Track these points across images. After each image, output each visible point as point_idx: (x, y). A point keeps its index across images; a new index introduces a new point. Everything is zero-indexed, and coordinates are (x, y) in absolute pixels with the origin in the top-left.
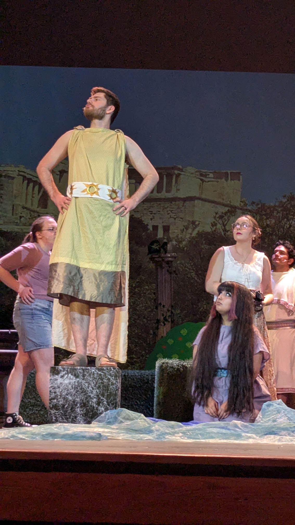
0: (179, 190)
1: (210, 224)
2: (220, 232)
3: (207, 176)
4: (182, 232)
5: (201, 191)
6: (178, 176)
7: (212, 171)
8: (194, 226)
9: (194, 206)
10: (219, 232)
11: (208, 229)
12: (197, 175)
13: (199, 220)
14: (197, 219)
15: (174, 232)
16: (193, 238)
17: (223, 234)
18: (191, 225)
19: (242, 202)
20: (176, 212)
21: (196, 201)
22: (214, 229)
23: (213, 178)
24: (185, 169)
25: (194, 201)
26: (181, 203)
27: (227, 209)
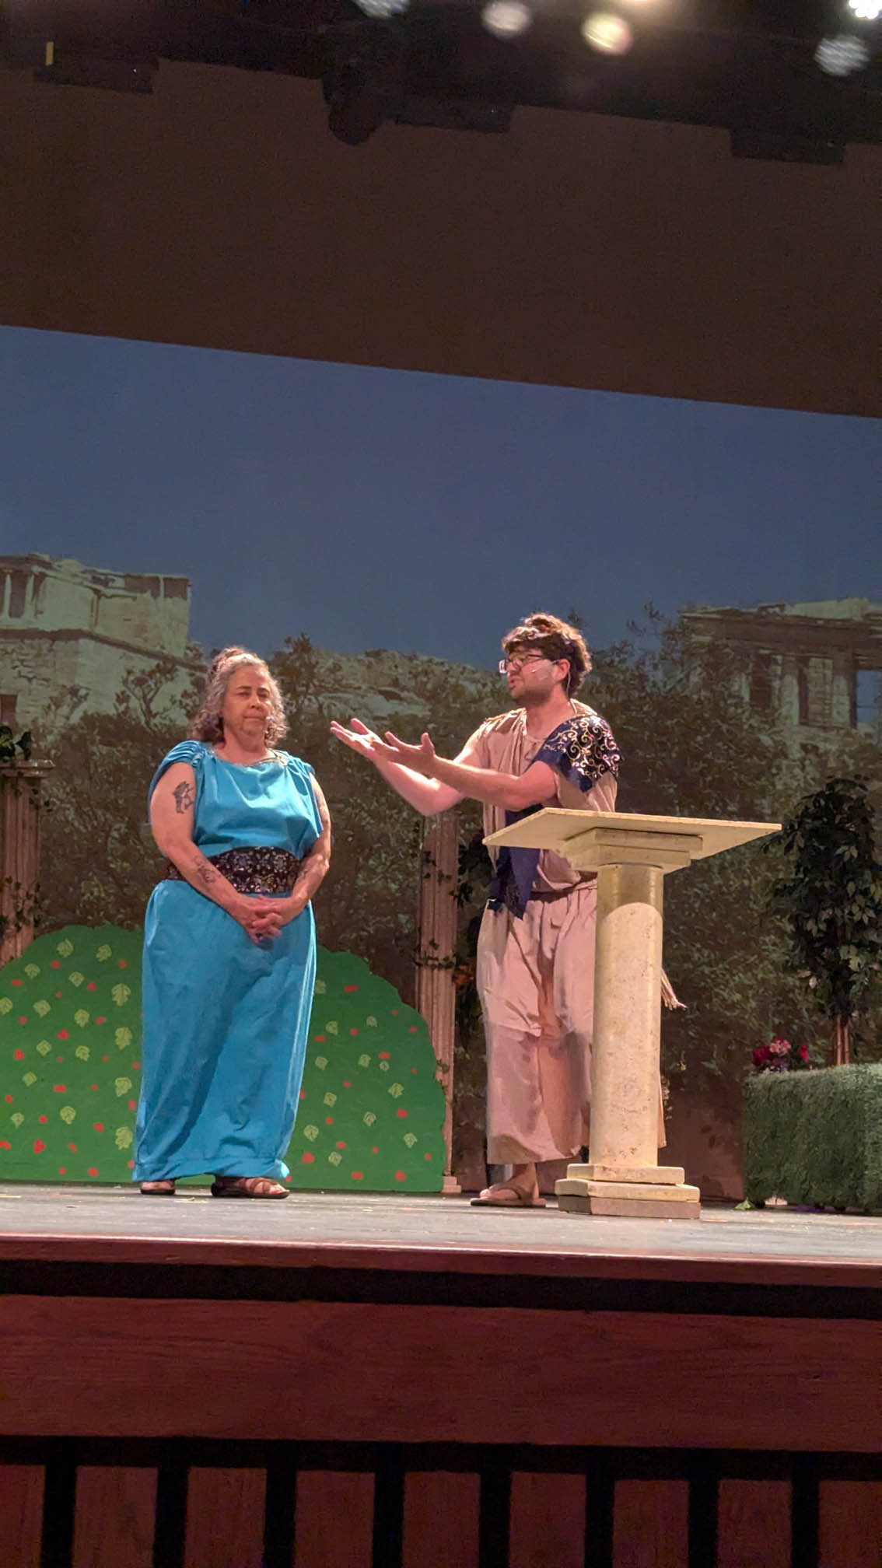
0: (41, 613)
1: (115, 697)
2: (138, 718)
3: (110, 584)
4: (47, 713)
5: (93, 619)
6: (39, 579)
7: (122, 574)
8: (75, 699)
9: (77, 652)
10: (134, 717)
11: (109, 708)
12: (86, 579)
13: (90, 687)
14: (81, 684)
15: (28, 712)
16: (73, 728)
17: (143, 722)
18: (69, 696)
19: (191, 650)
20: (32, 664)
21: (82, 641)
22: (122, 708)
23: (124, 589)
24: (56, 563)
25: (76, 639)
26: (45, 644)
27: (154, 663)
